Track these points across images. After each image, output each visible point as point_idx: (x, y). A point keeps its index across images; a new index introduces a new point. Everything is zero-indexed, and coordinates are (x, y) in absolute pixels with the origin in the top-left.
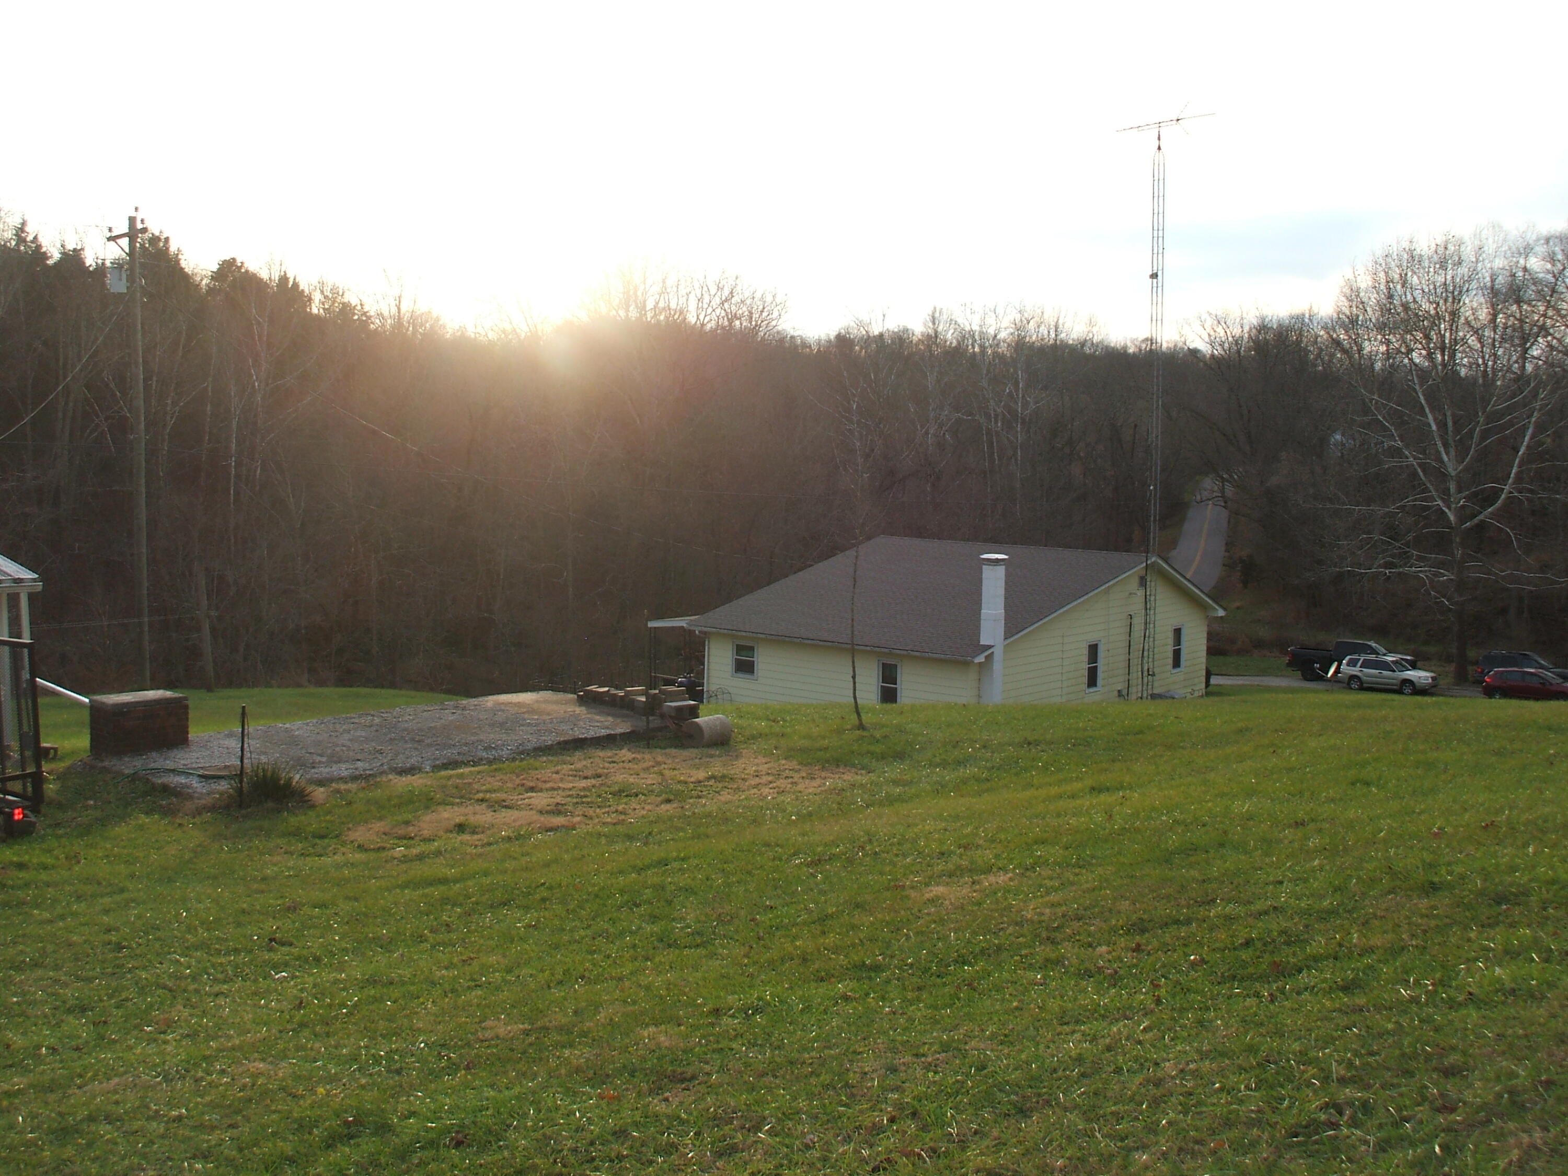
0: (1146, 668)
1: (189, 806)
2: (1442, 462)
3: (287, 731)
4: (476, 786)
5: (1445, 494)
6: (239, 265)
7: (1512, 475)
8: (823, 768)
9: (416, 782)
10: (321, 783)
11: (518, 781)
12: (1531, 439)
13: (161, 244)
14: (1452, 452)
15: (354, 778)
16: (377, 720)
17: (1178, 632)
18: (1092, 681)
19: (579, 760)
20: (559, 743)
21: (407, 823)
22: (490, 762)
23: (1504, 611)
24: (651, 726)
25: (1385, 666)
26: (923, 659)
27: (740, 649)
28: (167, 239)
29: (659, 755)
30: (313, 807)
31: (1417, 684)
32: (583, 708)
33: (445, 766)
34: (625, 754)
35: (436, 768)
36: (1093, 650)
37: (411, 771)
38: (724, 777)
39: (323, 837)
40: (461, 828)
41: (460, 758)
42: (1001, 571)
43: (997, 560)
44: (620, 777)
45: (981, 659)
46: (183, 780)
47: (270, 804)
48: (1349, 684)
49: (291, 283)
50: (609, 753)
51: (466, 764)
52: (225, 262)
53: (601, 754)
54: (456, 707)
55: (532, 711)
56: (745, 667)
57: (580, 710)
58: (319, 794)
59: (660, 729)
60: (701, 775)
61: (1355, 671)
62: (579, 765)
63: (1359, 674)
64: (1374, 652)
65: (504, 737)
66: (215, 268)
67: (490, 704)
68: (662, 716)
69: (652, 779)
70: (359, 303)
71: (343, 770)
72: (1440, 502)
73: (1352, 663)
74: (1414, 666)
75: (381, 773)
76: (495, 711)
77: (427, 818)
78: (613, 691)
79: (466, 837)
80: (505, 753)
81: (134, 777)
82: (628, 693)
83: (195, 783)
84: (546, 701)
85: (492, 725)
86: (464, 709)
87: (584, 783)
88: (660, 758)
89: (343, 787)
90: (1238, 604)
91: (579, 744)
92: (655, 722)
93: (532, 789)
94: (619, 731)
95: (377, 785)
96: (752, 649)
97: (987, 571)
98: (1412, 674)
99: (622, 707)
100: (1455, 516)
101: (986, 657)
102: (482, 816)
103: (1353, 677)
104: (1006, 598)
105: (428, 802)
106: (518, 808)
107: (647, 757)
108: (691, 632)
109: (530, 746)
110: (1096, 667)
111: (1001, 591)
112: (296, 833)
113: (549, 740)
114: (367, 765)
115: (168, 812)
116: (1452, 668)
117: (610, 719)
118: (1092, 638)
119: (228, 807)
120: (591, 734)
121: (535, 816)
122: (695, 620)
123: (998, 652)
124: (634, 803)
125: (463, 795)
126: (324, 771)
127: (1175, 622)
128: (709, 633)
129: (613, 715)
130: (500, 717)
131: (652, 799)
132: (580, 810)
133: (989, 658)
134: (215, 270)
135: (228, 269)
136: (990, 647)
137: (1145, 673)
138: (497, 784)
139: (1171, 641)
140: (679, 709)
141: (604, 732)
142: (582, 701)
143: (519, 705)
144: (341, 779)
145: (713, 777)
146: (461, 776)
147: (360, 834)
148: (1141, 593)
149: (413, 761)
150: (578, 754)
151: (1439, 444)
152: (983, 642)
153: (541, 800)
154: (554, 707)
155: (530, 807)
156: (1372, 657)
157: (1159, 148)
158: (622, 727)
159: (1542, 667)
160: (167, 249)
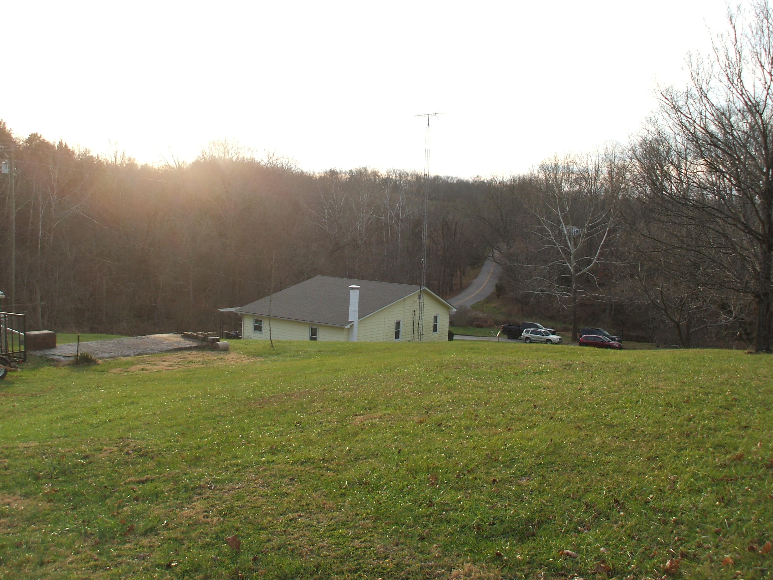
0: (420, 332)
1: (61, 364)
2: (567, 246)
3: (87, 344)
4: (147, 360)
5: (570, 261)
6: (39, 136)
7: (598, 253)
8: (253, 357)
9: (129, 359)
10: (100, 358)
11: (160, 359)
12: (606, 238)
13: (2, 125)
14: (572, 243)
15: (110, 357)
16: (116, 342)
17: (436, 318)
18: (397, 336)
19: (180, 354)
20: (174, 349)
21: (127, 368)
22: (152, 354)
23: (604, 310)
24: (203, 344)
25: (540, 333)
26: (325, 326)
27: (256, 321)
28: (4, 123)
29: (204, 353)
30: (99, 364)
31: (553, 341)
32: (183, 339)
33: (138, 355)
34: (194, 352)
35: (135, 355)
36: (398, 324)
37: (127, 356)
38: (222, 358)
39: (103, 371)
40: (143, 369)
41: (143, 353)
42: (357, 292)
43: (356, 289)
44: (190, 359)
45: (348, 326)
46: (57, 357)
47: (86, 364)
48: (525, 341)
49: (64, 146)
50: (189, 352)
51: (144, 354)
52: (32, 134)
53: (186, 353)
54: (141, 338)
55: (166, 340)
56: (258, 328)
57: (182, 340)
58: (100, 361)
59: (206, 346)
60: (216, 358)
61: (528, 335)
62: (179, 355)
63: (529, 336)
64: (538, 327)
65: (156, 347)
66: (27, 137)
67: (152, 337)
68: (208, 342)
69: (201, 359)
70: (97, 156)
71: (107, 355)
72: (568, 264)
73: (527, 332)
74: (554, 333)
75: (118, 356)
76: (154, 339)
77: (133, 367)
78: (193, 334)
79: (144, 371)
80: (156, 352)
81: (41, 357)
82: (197, 334)
83: (62, 358)
84: (171, 337)
85: (153, 343)
86: (144, 338)
87: (180, 360)
88: (204, 354)
89: (107, 360)
90: (494, 305)
91: (180, 349)
92: (205, 343)
93: (164, 361)
94: (193, 346)
95: (117, 359)
96: (261, 321)
97: (352, 292)
98: (552, 337)
99: (196, 339)
100: (573, 269)
101: (350, 326)
102: (149, 367)
103: (527, 338)
104: (359, 303)
105: (133, 364)
106: (159, 365)
107: (201, 353)
108: (237, 314)
109: (164, 350)
110: (399, 331)
111: (357, 300)
112: (96, 370)
113: (170, 348)
114: (114, 354)
115: (55, 366)
116: (570, 334)
117: (191, 342)
118: (397, 319)
119: (73, 364)
120: (184, 346)
121: (164, 367)
122: (239, 309)
123: (356, 324)
124: (193, 364)
125: (143, 362)
126: (101, 355)
127: (435, 314)
128: (244, 314)
129: (192, 341)
130: (156, 341)
131: (199, 363)
132: (177, 366)
133: (352, 326)
134: (27, 138)
135: (33, 138)
136: (352, 322)
137: (419, 334)
138: (153, 360)
139: (432, 321)
140: (213, 339)
141: (188, 346)
142: (183, 337)
143: (162, 337)
144: (106, 358)
145: (219, 359)
146: (143, 357)
147: (114, 371)
148: (418, 302)
149: (128, 353)
150: (179, 352)
151: (568, 239)
152: (350, 320)
153: (166, 363)
154: (174, 338)
155: (163, 365)
156: (535, 329)
157: (428, 124)
158: (194, 344)
159: (604, 335)
160: (5, 128)
